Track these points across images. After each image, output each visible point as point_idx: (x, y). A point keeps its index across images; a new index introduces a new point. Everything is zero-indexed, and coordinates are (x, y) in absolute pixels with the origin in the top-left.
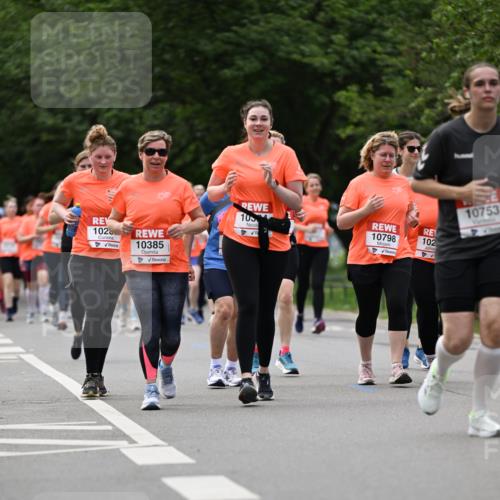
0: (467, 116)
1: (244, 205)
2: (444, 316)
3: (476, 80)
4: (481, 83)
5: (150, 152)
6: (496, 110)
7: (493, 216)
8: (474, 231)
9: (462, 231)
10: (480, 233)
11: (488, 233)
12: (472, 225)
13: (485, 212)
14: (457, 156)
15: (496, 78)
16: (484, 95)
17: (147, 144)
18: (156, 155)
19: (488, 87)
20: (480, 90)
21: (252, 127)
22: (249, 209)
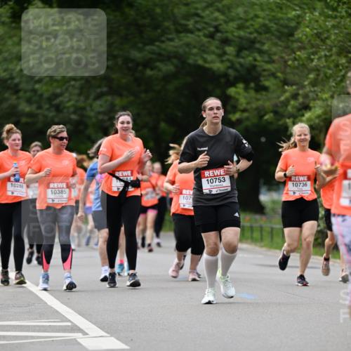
3: (208, 107)
4: (211, 109)
6: (220, 123)
7: (222, 183)
8: (211, 191)
9: (204, 191)
10: (214, 192)
13: (217, 181)
14: (199, 149)
16: (214, 115)
18: (65, 140)
19: (216, 111)
20: (211, 112)
21: (122, 128)
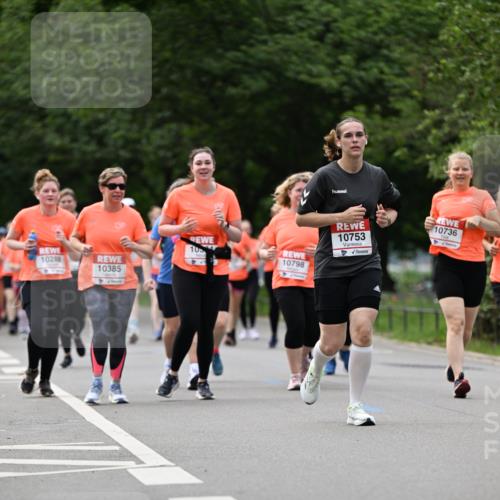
0: (339, 162)
1: (192, 239)
2: (321, 325)
3: (345, 133)
4: (349, 135)
5: (113, 187)
7: (360, 241)
8: (344, 252)
9: (334, 252)
10: (349, 253)
11: (355, 254)
12: (343, 247)
13: (354, 237)
14: (334, 191)
15: (362, 130)
16: (352, 145)
17: (109, 179)
19: (355, 138)
20: (349, 140)
21: (199, 170)
22: (198, 242)
